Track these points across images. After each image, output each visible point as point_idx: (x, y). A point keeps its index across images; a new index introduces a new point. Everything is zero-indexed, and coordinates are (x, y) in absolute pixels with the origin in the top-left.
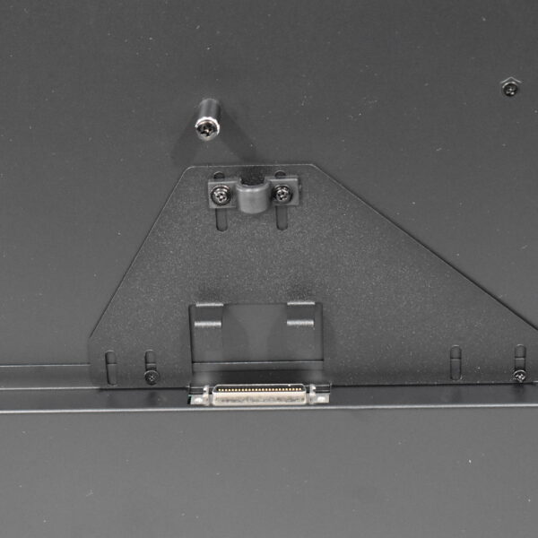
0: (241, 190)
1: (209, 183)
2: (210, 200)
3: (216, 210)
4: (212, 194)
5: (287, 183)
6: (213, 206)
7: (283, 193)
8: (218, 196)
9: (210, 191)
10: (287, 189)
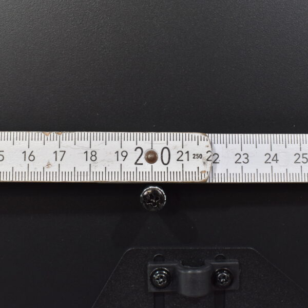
0: (183, 272)
1: (149, 265)
2: (149, 283)
3: (155, 294)
4: (152, 277)
5: (227, 266)
6: (153, 290)
7: (224, 277)
8: (158, 279)
9: (149, 273)
10: (228, 272)
